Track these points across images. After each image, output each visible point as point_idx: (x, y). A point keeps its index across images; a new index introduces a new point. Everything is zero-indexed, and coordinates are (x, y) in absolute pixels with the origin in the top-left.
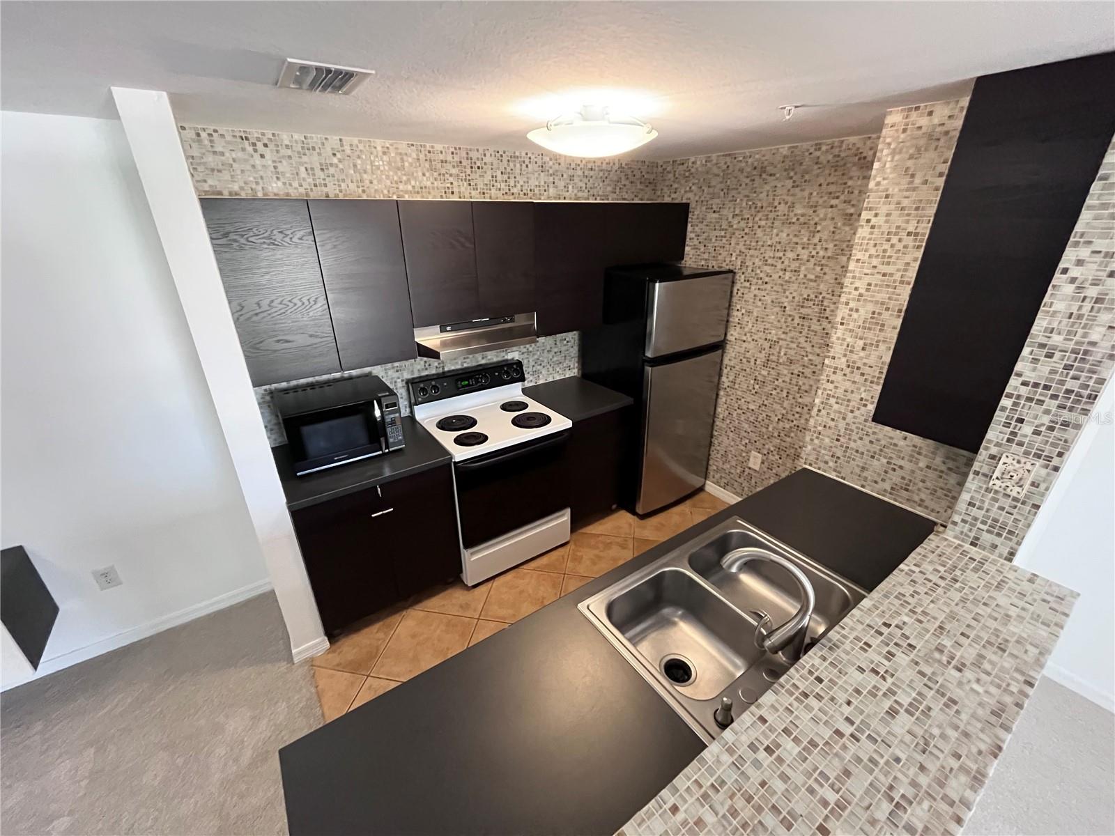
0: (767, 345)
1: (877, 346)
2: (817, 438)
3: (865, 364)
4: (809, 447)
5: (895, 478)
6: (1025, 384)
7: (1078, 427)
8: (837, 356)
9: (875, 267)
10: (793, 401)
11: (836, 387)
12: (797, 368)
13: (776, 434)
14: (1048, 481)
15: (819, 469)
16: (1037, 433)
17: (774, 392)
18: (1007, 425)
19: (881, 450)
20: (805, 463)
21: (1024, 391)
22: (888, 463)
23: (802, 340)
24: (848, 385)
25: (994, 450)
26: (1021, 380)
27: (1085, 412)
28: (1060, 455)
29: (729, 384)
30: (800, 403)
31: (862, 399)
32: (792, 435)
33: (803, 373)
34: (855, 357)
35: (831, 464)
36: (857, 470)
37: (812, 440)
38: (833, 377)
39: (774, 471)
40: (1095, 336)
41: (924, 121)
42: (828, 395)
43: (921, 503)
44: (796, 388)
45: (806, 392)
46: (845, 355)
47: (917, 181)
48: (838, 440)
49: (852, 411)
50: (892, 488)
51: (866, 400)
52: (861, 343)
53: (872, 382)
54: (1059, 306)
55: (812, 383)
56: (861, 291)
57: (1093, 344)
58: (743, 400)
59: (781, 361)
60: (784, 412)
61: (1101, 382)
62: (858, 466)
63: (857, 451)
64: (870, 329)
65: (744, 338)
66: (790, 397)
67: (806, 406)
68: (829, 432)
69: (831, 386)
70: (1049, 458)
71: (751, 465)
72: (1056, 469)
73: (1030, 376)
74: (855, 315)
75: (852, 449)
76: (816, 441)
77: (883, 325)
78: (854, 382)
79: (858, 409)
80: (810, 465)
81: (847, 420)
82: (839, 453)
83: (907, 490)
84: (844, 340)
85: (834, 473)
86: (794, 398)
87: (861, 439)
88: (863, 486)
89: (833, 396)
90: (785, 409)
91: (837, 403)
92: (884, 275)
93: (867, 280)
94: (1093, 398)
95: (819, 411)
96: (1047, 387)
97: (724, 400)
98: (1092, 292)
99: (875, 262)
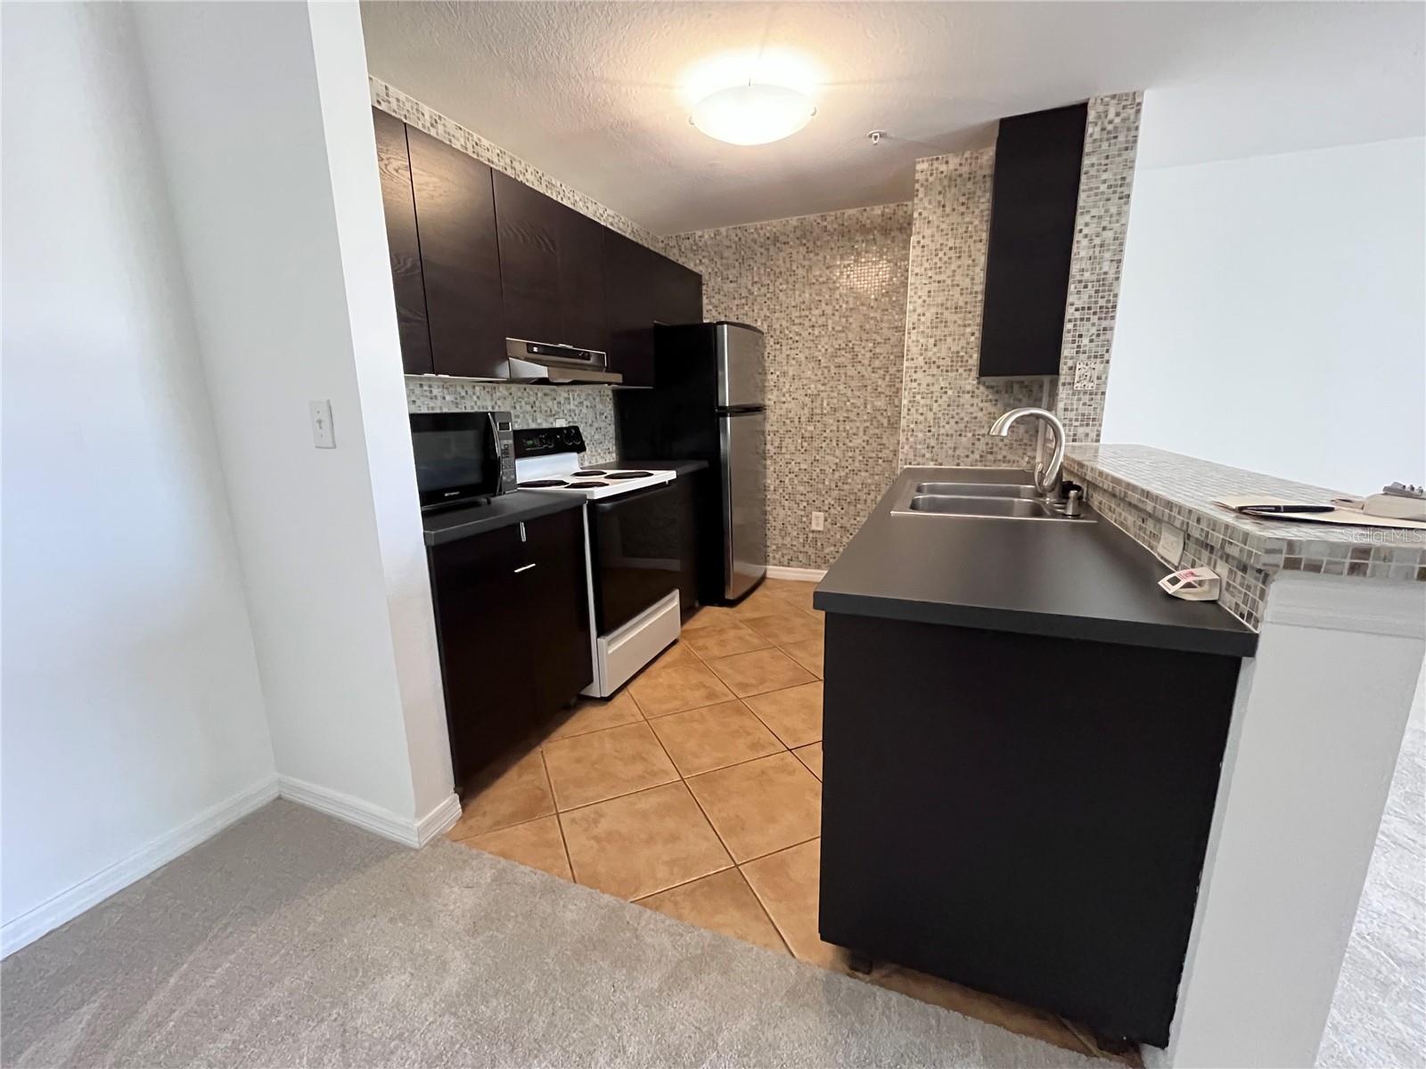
0: (807, 400)
1: (945, 340)
2: (911, 436)
3: (939, 358)
4: (906, 447)
5: (981, 446)
6: (1077, 310)
7: (1112, 329)
8: (914, 357)
9: (931, 277)
10: (844, 447)
11: (919, 384)
12: (841, 415)
13: (834, 486)
14: (1105, 371)
15: (918, 464)
16: (1091, 341)
17: (824, 445)
18: (1074, 342)
19: (966, 427)
20: (906, 464)
21: (1077, 315)
22: (974, 435)
23: (841, 387)
24: (930, 380)
25: (1070, 363)
26: (1074, 307)
27: (1113, 318)
28: (1107, 351)
29: (774, 451)
30: (850, 448)
31: (942, 388)
32: (850, 481)
33: (848, 418)
34: (930, 354)
35: (928, 455)
36: (951, 452)
37: (907, 439)
38: (914, 376)
39: (838, 525)
40: (1106, 269)
41: (943, 168)
42: (914, 393)
43: (1005, 460)
44: (844, 434)
45: (854, 434)
46: (921, 354)
47: (948, 210)
48: (930, 431)
49: (936, 401)
50: (981, 456)
51: (946, 388)
52: (932, 341)
53: (947, 371)
54: (1083, 254)
55: (858, 424)
56: (924, 298)
57: (1106, 273)
58: (793, 463)
59: (825, 411)
60: (837, 461)
61: (1116, 296)
62: (950, 448)
63: (947, 435)
64: (937, 327)
65: (784, 399)
66: (841, 445)
67: (857, 448)
68: (921, 427)
69: (914, 385)
70: (1102, 357)
71: (814, 527)
72: (1108, 362)
73: (1079, 304)
74: (923, 319)
75: (943, 434)
76: (911, 439)
77: (946, 322)
78: (933, 375)
79: (941, 397)
80: (910, 464)
81: (934, 410)
82: (933, 442)
83: (991, 453)
84: (918, 341)
85: (932, 463)
86: (844, 444)
87: (948, 423)
88: (958, 465)
89: (919, 393)
90: (837, 458)
91: (923, 398)
92: (939, 282)
93: (927, 288)
94: (1114, 307)
95: (909, 410)
96: (1089, 308)
97: (772, 468)
98: (1097, 241)
99: (930, 274)
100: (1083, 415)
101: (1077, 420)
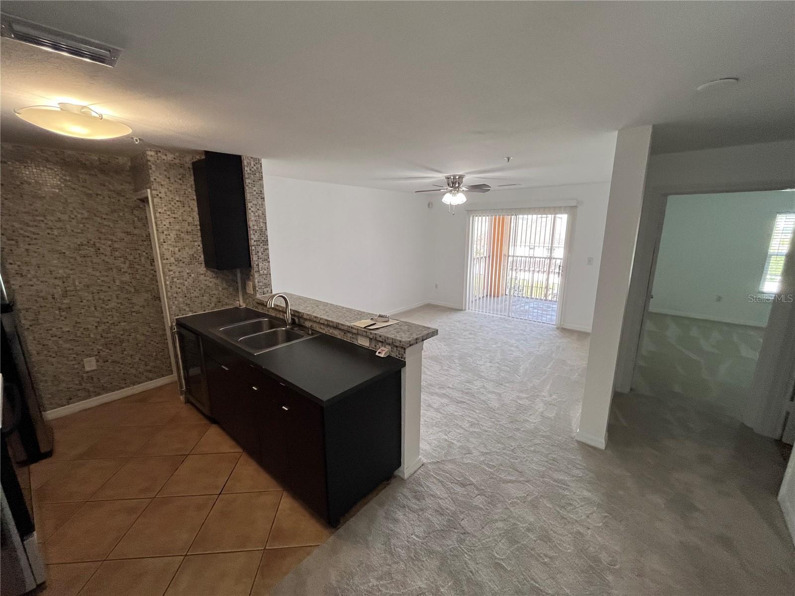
0: (57, 282)
1: (185, 249)
2: (176, 300)
3: (183, 258)
4: (174, 307)
5: (214, 300)
6: (255, 241)
7: (268, 249)
8: (168, 258)
9: (169, 215)
10: (102, 310)
11: (174, 272)
12: (95, 289)
13: (99, 337)
14: (269, 266)
15: (183, 315)
16: (262, 254)
17: (83, 311)
18: (256, 254)
19: (205, 292)
20: (175, 316)
21: (255, 243)
22: (210, 295)
23: (90, 270)
24: (179, 269)
25: (256, 263)
26: (253, 240)
27: (268, 245)
28: (268, 258)
29: (29, 323)
30: (108, 309)
31: (188, 273)
32: (112, 330)
33: (101, 290)
34: (177, 256)
35: (187, 309)
36: (199, 305)
37: (174, 303)
38: (171, 268)
39: (110, 361)
40: (262, 225)
41: (164, 157)
42: (173, 277)
43: (227, 304)
44: (101, 301)
45: (109, 300)
46: (172, 256)
47: (172, 181)
48: (186, 296)
49: (186, 280)
50: (215, 305)
51: (190, 273)
52: (177, 249)
53: (189, 264)
54: (253, 218)
55: (110, 293)
56: (167, 226)
57: (262, 227)
58: (54, 329)
59: (78, 288)
60: (98, 320)
61: (267, 236)
62: (199, 303)
63: (196, 297)
64: (178, 242)
65: (31, 283)
66: (98, 309)
67: (114, 309)
68: (180, 295)
69: (171, 273)
70: (267, 260)
71: (87, 369)
72: (269, 262)
73: (255, 239)
74: (169, 237)
75: (193, 297)
76: (176, 302)
77: (183, 239)
78: (182, 267)
79: (188, 278)
80: (178, 316)
81: (186, 285)
82: (188, 302)
83: (220, 302)
84: (168, 249)
85: (190, 313)
86: (102, 308)
87: (195, 291)
88: (205, 311)
89: (175, 277)
90: (97, 318)
91: (178, 279)
92: (175, 218)
93: (168, 221)
94: (267, 240)
95: (171, 287)
96: (259, 241)
97: (31, 338)
98: (257, 214)
99: (168, 213)
100: (265, 283)
101: (263, 286)
